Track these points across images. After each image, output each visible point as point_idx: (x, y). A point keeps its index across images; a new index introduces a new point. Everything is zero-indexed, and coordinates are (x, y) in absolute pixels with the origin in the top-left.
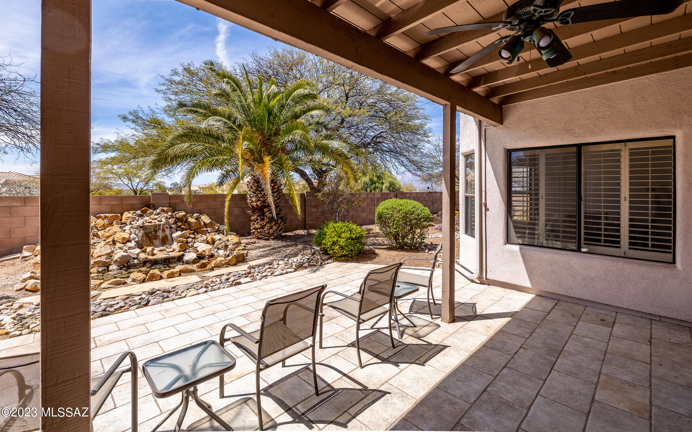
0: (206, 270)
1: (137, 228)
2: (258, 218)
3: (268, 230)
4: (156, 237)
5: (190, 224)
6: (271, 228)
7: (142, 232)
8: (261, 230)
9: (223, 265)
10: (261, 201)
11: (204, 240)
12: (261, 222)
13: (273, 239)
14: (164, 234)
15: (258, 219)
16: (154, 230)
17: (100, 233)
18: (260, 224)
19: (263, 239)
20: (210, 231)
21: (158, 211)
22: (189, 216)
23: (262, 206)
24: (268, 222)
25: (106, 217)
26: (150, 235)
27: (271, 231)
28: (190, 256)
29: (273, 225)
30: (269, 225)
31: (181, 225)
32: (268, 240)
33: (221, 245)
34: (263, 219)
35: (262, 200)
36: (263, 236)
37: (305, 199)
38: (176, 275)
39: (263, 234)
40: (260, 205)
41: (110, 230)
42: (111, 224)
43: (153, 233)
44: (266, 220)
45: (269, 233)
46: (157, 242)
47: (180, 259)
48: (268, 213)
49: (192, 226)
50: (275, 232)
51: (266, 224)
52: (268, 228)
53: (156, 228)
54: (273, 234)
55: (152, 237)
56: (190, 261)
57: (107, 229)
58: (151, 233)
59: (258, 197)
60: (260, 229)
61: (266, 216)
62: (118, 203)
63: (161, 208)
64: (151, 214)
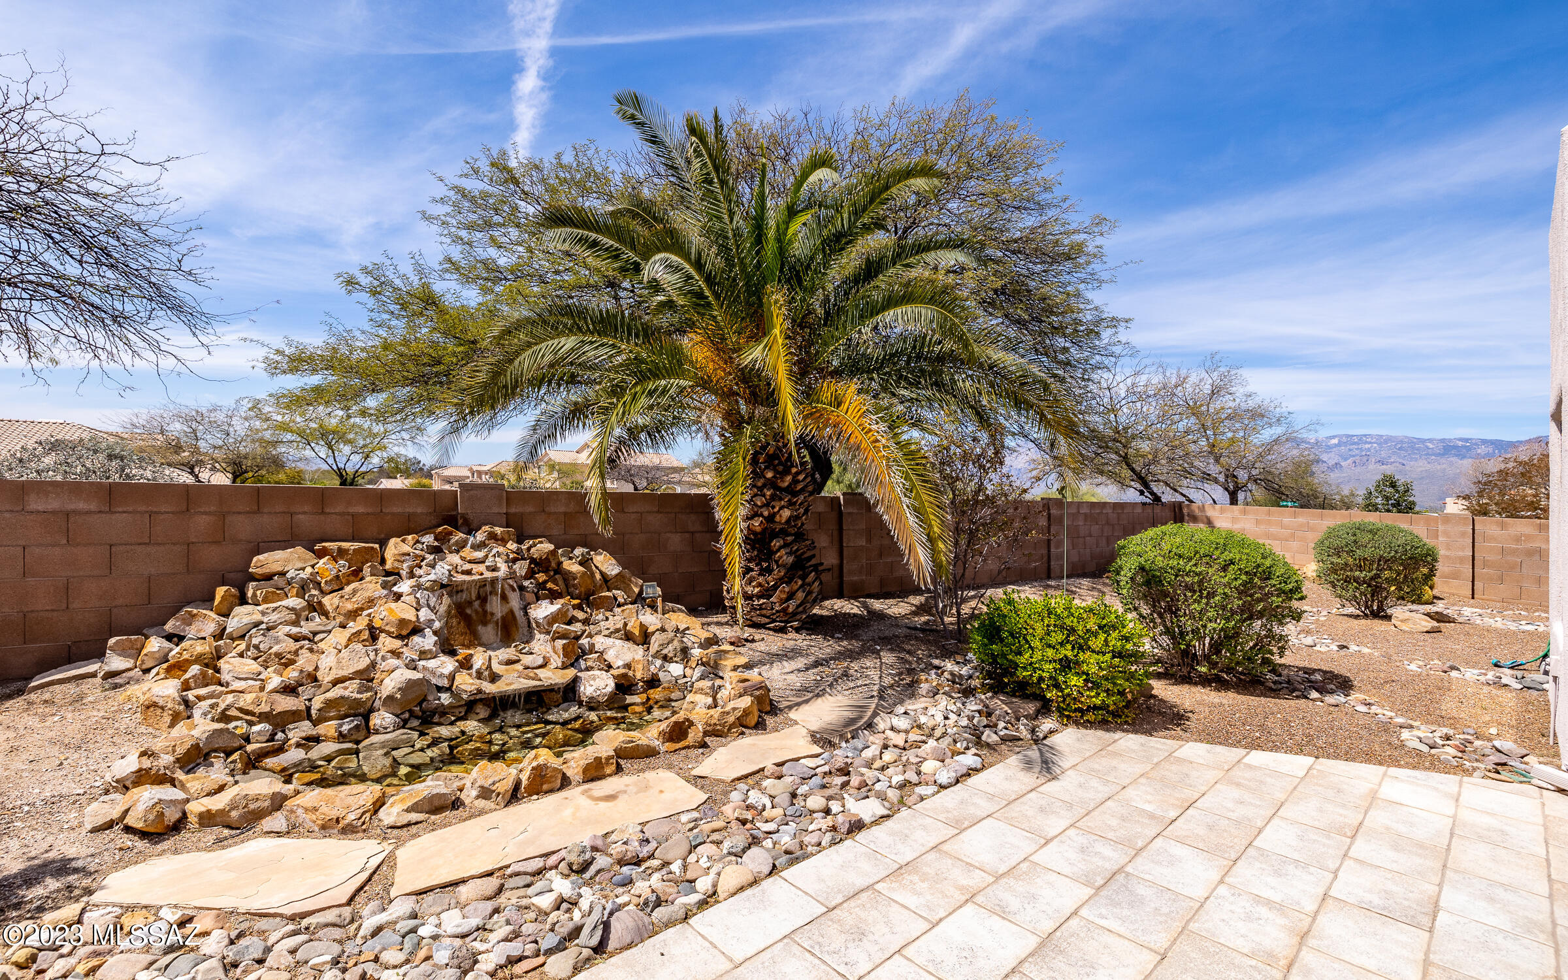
0: (688, 747)
1: (431, 589)
2: (752, 565)
3: (782, 601)
4: (485, 618)
5: (567, 577)
6: (791, 596)
7: (446, 600)
8: (762, 601)
9: (729, 730)
10: (761, 515)
11: (617, 630)
12: (761, 579)
13: (797, 630)
14: (505, 610)
15: (752, 570)
16: (479, 597)
17: (329, 602)
18: (760, 585)
19: (769, 629)
20: (621, 600)
21: (480, 536)
22: (562, 555)
23: (764, 530)
24: (780, 581)
25: (342, 552)
26: (469, 611)
27: (792, 605)
28: (598, 684)
29: (796, 587)
30: (787, 589)
31: (545, 582)
32: (782, 630)
33: (670, 647)
34: (769, 571)
35: (766, 513)
36: (767, 620)
37: (840, 513)
38: (608, 771)
39: (769, 613)
40: (758, 529)
41: (355, 592)
42: (357, 575)
43: (477, 604)
44: (778, 573)
45: (784, 610)
46: (488, 632)
47: (570, 692)
48: (783, 552)
49: (574, 586)
50: (801, 609)
51: (775, 587)
52: (784, 596)
53: (485, 590)
54: (794, 614)
55: (474, 616)
57: (348, 589)
58: (470, 603)
59: (755, 505)
60: (759, 597)
61: (777, 562)
62: (370, 510)
63: (487, 528)
64: (461, 546)
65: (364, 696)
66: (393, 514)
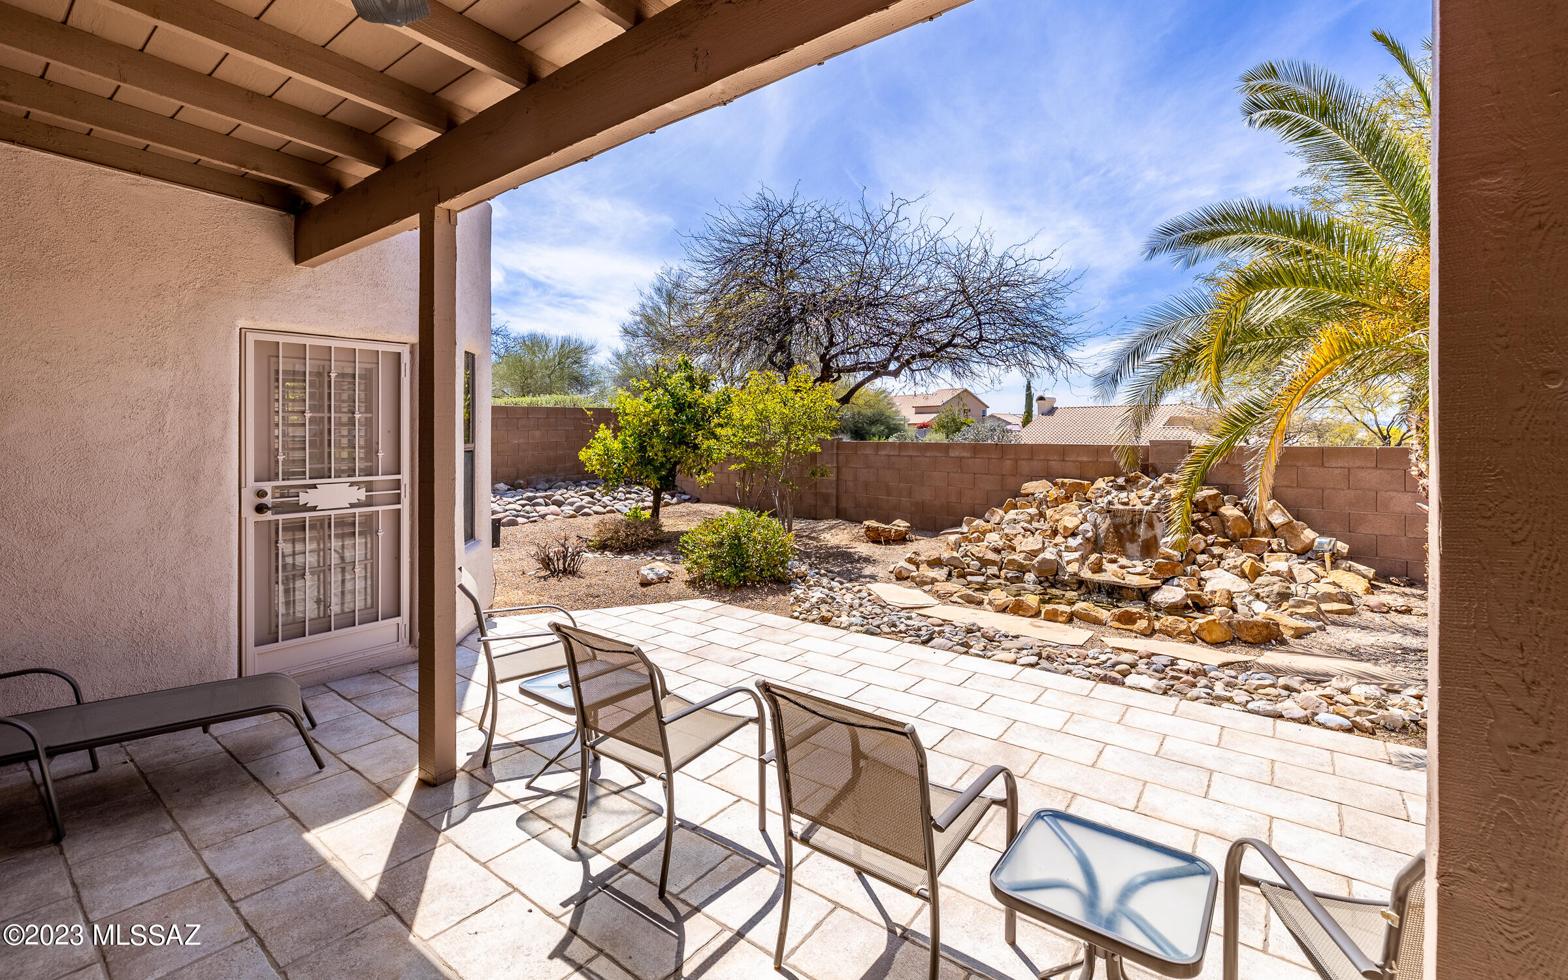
1: (1100, 513)
4: (1133, 538)
5: (1223, 520)
7: (1108, 521)
11: (1235, 567)
14: (1150, 534)
16: (1132, 522)
17: (1049, 513)
20: (1275, 547)
21: (1161, 481)
22: (1228, 501)
25: (1063, 484)
26: (1122, 531)
28: (1171, 594)
31: (1200, 520)
33: (1266, 589)
41: (1063, 509)
42: (1068, 498)
43: (1129, 527)
47: (1144, 595)
49: (1228, 527)
55: (1125, 536)
56: (1162, 605)
57: (1060, 506)
58: (1124, 526)
62: (1090, 459)
63: (1166, 475)
64: (1145, 485)
65: (1025, 562)
66: (1105, 462)
